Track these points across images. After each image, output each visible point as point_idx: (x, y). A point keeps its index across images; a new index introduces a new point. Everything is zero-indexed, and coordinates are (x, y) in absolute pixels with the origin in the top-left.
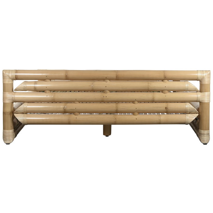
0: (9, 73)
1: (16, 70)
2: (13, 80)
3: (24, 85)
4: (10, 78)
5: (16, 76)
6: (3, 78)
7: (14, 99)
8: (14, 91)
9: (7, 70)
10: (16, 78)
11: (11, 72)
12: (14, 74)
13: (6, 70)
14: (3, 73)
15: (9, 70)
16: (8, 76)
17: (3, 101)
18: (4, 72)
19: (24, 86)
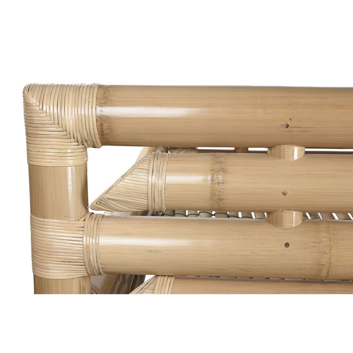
0: (61, 103)
1: (101, 87)
2: (86, 143)
3: (152, 179)
4: (68, 135)
5: (102, 121)
6: (28, 134)
7: (93, 258)
8: (90, 211)
9: (52, 87)
10: (102, 134)
11: (71, 96)
12: (92, 111)
13: (44, 87)
14: (27, 105)
15: (63, 88)
16: (58, 122)
17: (35, 265)
18: (33, 101)
19: (153, 186)
